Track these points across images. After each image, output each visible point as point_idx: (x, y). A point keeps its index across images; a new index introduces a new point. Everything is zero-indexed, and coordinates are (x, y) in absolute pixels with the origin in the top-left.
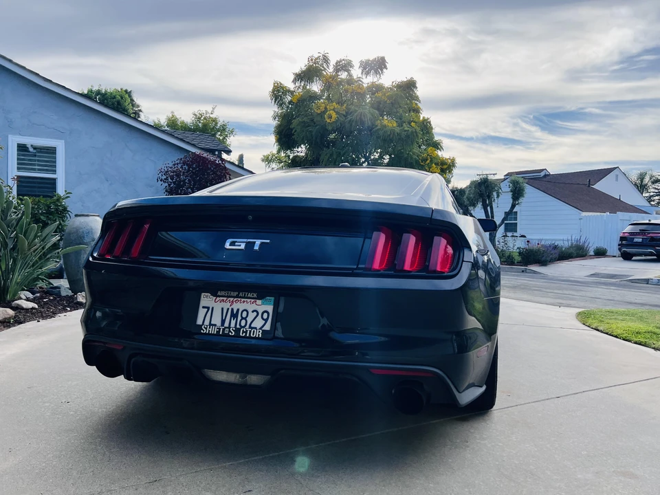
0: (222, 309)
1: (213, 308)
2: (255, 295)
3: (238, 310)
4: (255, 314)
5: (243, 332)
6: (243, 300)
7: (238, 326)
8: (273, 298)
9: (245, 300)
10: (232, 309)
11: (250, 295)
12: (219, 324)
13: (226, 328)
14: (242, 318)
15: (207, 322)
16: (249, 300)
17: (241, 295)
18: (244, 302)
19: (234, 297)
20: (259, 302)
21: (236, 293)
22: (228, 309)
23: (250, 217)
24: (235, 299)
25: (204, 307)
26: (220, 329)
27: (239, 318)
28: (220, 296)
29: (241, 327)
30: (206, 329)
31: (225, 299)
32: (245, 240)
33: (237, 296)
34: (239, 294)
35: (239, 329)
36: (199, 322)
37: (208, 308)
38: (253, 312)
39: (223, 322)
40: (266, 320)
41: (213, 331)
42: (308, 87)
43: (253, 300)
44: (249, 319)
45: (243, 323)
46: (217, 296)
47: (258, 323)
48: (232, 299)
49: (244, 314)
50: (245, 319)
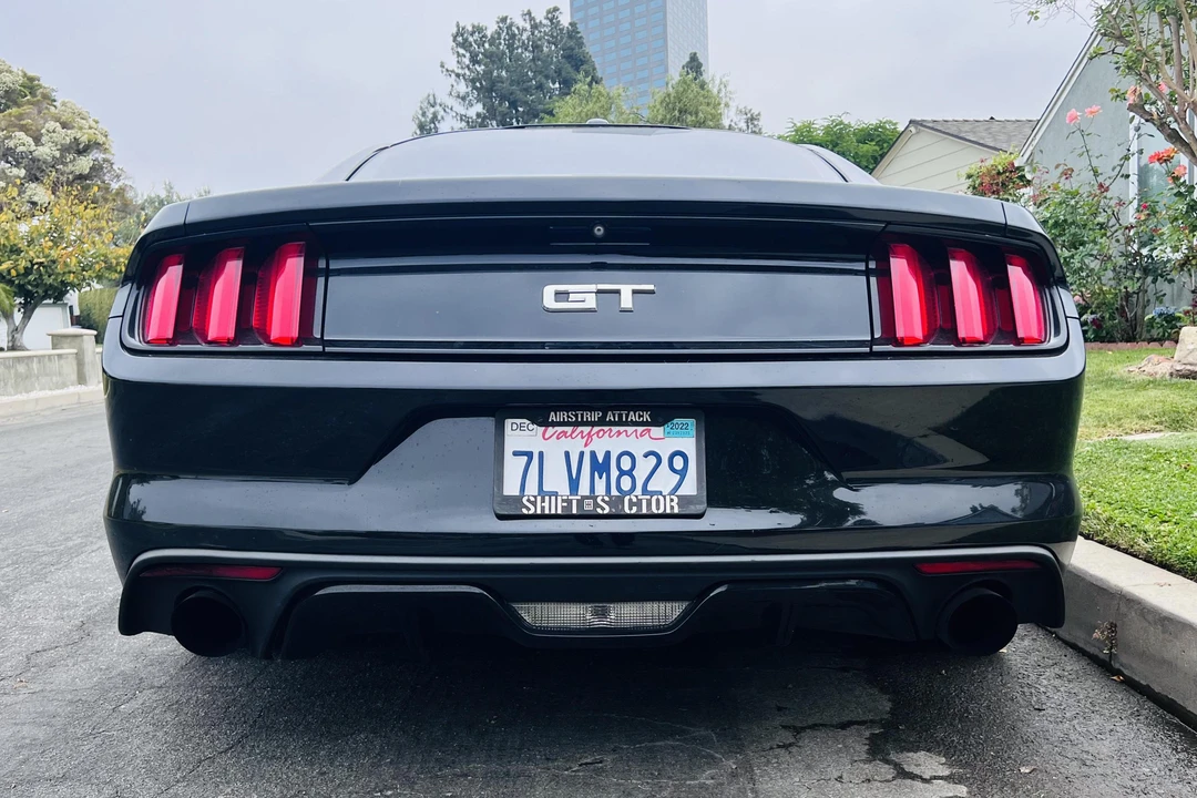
0: (567, 454)
1: (541, 454)
2: (646, 417)
3: (608, 454)
4: (653, 460)
5: (631, 504)
6: (615, 429)
7: (614, 492)
8: (691, 422)
9: (622, 429)
10: (593, 454)
11: (633, 417)
12: (564, 490)
13: (584, 498)
14: (622, 473)
15: (532, 488)
16: (630, 429)
17: (610, 417)
18: (619, 433)
19: (593, 424)
20: (657, 431)
21: (596, 416)
22: (582, 454)
23: (599, 231)
24: (596, 429)
25: (516, 454)
26: (570, 502)
27: (614, 473)
28: (554, 424)
29: (623, 494)
30: (534, 504)
31: (569, 429)
33: (602, 422)
34: (605, 416)
35: (620, 500)
36: (512, 489)
37: (529, 455)
38: (646, 456)
39: (574, 484)
40: (683, 473)
41: (553, 507)
43: (640, 429)
44: (641, 475)
45: (626, 483)
46: (545, 423)
47: (664, 481)
48: (586, 429)
49: (626, 464)
50: (630, 473)
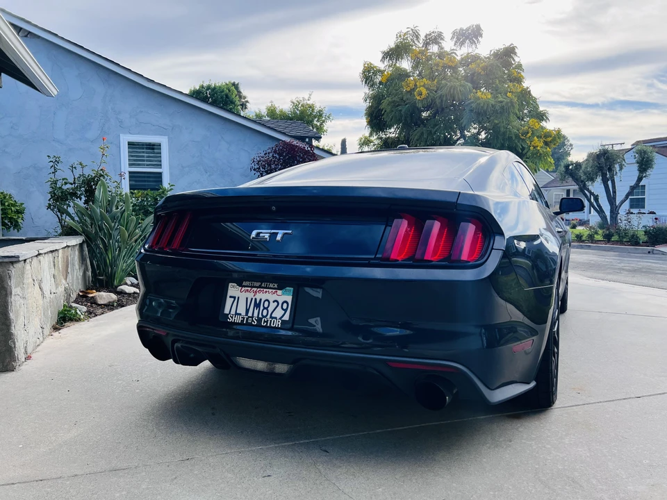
0: (247, 298)
1: (238, 298)
2: (276, 286)
3: (261, 300)
4: (276, 303)
5: (265, 321)
6: (265, 290)
7: (260, 316)
8: (292, 289)
9: (267, 290)
10: (256, 299)
11: (271, 286)
12: (243, 313)
13: (249, 317)
14: (264, 308)
15: (233, 312)
16: (270, 290)
17: (263, 285)
18: (266, 292)
19: (257, 287)
20: (279, 292)
21: (258, 284)
22: (252, 299)
23: (274, 208)
24: (259, 289)
25: (231, 297)
26: (244, 318)
27: (262, 308)
28: (245, 286)
29: (263, 317)
30: (232, 318)
31: (249, 289)
32: (269, 231)
33: (260, 287)
34: (261, 284)
35: (262, 319)
36: (226, 311)
37: (235, 298)
38: (274, 302)
39: (247, 311)
40: (285, 311)
41: (238, 320)
42: (398, 65)
43: (274, 291)
44: (270, 309)
45: (265, 313)
46: (243, 286)
47: (278, 313)
48: (255, 289)
49: (266, 304)
50: (267, 309)
